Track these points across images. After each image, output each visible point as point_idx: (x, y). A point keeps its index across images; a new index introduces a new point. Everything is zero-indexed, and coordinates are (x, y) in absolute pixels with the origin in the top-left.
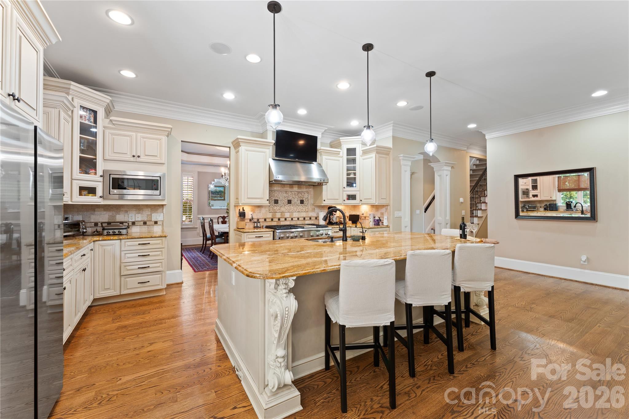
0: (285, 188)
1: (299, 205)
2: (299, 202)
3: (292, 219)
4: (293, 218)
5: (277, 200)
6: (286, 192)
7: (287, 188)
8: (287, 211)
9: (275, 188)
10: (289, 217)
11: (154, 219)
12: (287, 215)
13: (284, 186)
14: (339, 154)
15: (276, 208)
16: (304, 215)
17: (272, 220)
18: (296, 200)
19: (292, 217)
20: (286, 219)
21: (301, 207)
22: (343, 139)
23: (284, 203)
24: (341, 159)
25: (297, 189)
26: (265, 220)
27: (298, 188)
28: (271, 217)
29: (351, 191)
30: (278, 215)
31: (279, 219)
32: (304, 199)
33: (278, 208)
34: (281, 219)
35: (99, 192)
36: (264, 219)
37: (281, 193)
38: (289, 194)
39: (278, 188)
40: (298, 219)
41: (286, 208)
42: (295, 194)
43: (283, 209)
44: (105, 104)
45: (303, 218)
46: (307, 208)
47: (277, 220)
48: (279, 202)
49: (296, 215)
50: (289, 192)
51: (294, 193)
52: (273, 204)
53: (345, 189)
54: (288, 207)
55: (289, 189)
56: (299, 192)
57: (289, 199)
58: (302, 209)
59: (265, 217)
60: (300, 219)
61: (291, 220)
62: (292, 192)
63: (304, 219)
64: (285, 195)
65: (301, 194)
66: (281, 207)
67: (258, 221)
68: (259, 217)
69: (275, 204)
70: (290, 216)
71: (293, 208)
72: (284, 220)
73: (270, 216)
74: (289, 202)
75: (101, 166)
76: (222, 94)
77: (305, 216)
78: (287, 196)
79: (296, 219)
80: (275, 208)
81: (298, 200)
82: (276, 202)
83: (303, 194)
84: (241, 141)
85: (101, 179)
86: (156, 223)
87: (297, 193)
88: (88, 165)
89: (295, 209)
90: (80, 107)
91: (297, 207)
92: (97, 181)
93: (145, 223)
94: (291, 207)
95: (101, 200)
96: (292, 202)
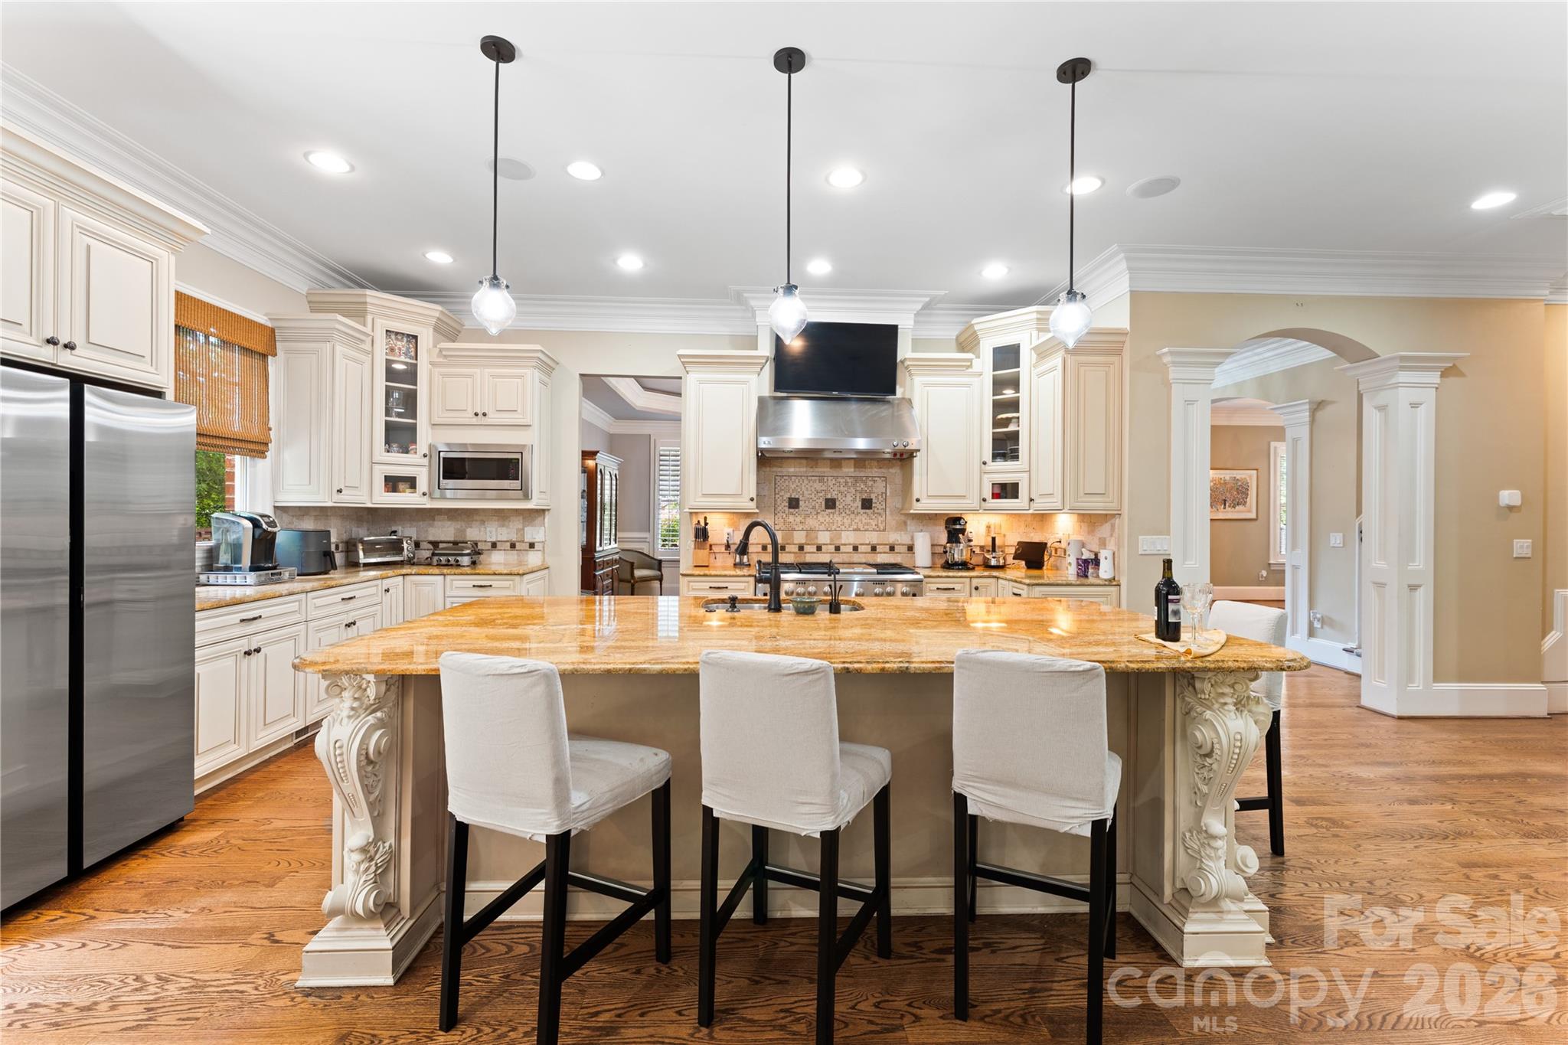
0: (817, 470)
1: (858, 513)
2: (859, 504)
3: (837, 549)
4: (841, 547)
5: (797, 500)
6: (821, 479)
7: (825, 470)
8: (821, 528)
9: (792, 470)
10: (828, 542)
11: (528, 539)
12: (824, 538)
13: (817, 464)
14: (970, 366)
15: (794, 518)
16: (873, 538)
18: (850, 499)
19: (837, 542)
20: (819, 548)
21: (863, 518)
22: (981, 323)
23: (814, 508)
24: (975, 380)
25: (852, 470)
26: (764, 548)
27: (855, 467)
29: (1005, 471)
30: (799, 537)
31: (801, 548)
32: (873, 496)
33: (798, 519)
34: (807, 548)
35: (422, 484)
36: (760, 546)
37: (806, 482)
38: (830, 483)
39: (797, 469)
40: (855, 548)
41: (822, 520)
42: (847, 483)
43: (811, 522)
44: (433, 321)
45: (868, 549)
46: (880, 519)
47: (797, 550)
48: (801, 503)
49: (848, 538)
50: (830, 478)
51: (842, 481)
52: (786, 509)
53: (987, 468)
54: (826, 517)
55: (828, 469)
56: (857, 479)
57: (829, 497)
58: (868, 524)
60: (861, 549)
61: (833, 550)
62: (837, 477)
63: (874, 549)
64: (818, 486)
65: (865, 483)
66: (808, 516)
69: (791, 510)
70: (831, 539)
71: (839, 519)
72: (815, 550)
74: (831, 504)
75: (425, 437)
76: (614, 261)
77: (875, 542)
78: (824, 488)
79: (850, 549)
80: (791, 519)
81: (854, 500)
82: (794, 503)
83: (870, 483)
84: (687, 362)
85: (425, 461)
86: (532, 545)
87: (852, 480)
88: (400, 436)
89: (847, 522)
90: (415, 337)
91: (853, 516)
92: (416, 464)
93: (513, 546)
94: (835, 518)
95: (425, 499)
96: (837, 503)
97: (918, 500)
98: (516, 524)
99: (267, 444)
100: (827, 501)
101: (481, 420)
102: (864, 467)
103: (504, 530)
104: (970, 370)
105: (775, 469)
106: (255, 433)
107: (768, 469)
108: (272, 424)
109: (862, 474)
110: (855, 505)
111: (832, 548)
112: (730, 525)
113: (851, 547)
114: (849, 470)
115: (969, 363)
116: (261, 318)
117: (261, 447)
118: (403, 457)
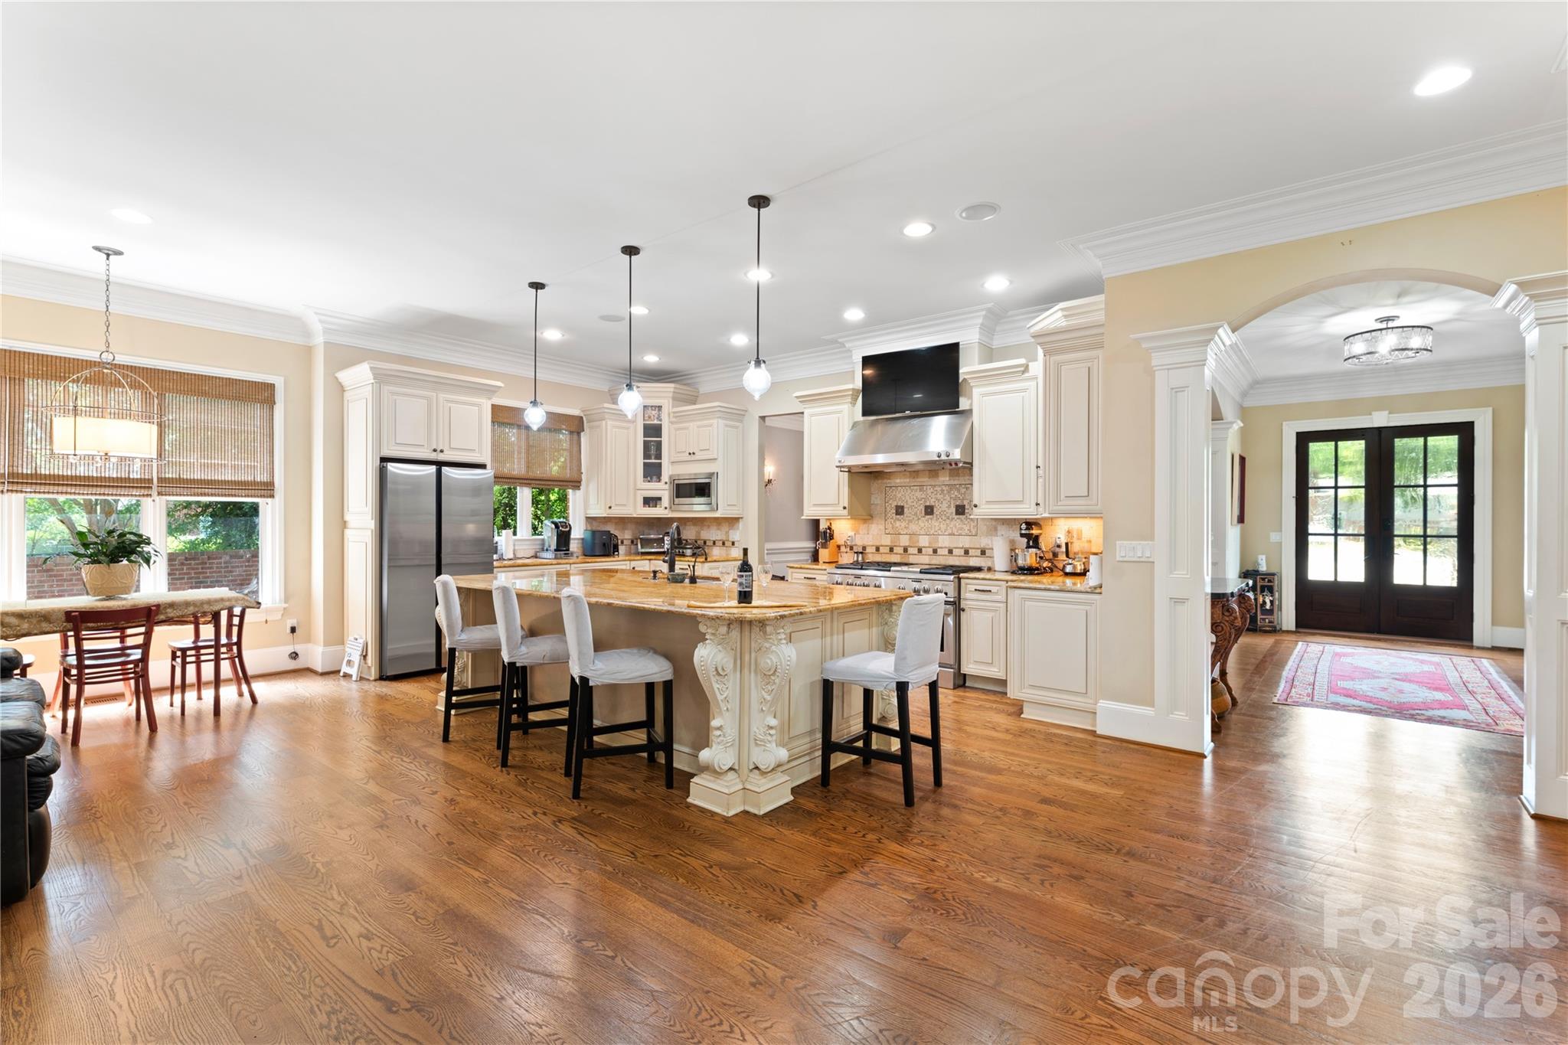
0: (918, 481)
1: (953, 519)
2: (953, 510)
3: (935, 551)
4: (938, 549)
5: (902, 507)
6: (921, 487)
7: (924, 480)
8: (922, 532)
9: (898, 481)
10: (927, 545)
12: (924, 541)
13: (919, 476)
14: (1026, 371)
15: (900, 524)
16: (966, 542)
17: (891, 550)
18: (945, 506)
19: (935, 546)
20: (920, 551)
21: (957, 523)
23: (916, 514)
25: (947, 479)
26: (878, 549)
27: (950, 476)
28: (889, 543)
30: (904, 541)
31: (906, 550)
32: (964, 503)
33: (903, 524)
34: (910, 551)
35: (665, 502)
36: (874, 547)
37: (909, 491)
38: (929, 492)
39: (902, 482)
40: (950, 552)
41: (922, 525)
42: (942, 491)
43: (914, 527)
45: (962, 552)
46: (972, 524)
47: (902, 552)
48: (905, 510)
49: (944, 542)
50: (928, 487)
51: (939, 489)
52: (894, 515)
54: (925, 523)
55: (927, 479)
56: (951, 487)
57: (928, 504)
58: (961, 529)
59: (878, 544)
60: (955, 552)
61: (931, 553)
62: (935, 486)
63: (967, 552)
64: (918, 494)
65: (959, 491)
66: (910, 521)
67: (863, 552)
68: (866, 543)
69: (898, 517)
70: (930, 543)
71: (937, 524)
72: (917, 552)
73: (887, 541)
74: (929, 510)
75: (667, 471)
76: (729, 340)
77: (967, 546)
78: (923, 496)
79: (946, 552)
80: (898, 524)
81: (949, 507)
82: (900, 511)
83: (963, 490)
84: (806, 400)
85: (667, 486)
86: (733, 543)
87: (947, 488)
88: (652, 471)
89: (943, 527)
90: (645, 407)
91: (948, 521)
92: (661, 489)
93: (724, 544)
94: (933, 523)
95: (667, 511)
96: (935, 510)
97: (976, 506)
98: (725, 527)
99: (580, 482)
100: (927, 507)
101: (693, 457)
102: (958, 475)
103: (719, 532)
104: (1026, 374)
105: (885, 481)
106: (575, 477)
107: (880, 481)
108: (583, 470)
109: (956, 482)
110: (950, 511)
111: (930, 551)
112: (853, 530)
113: (947, 550)
114: (944, 478)
115: (1022, 369)
116: (576, 412)
117: (576, 484)
118: (654, 485)
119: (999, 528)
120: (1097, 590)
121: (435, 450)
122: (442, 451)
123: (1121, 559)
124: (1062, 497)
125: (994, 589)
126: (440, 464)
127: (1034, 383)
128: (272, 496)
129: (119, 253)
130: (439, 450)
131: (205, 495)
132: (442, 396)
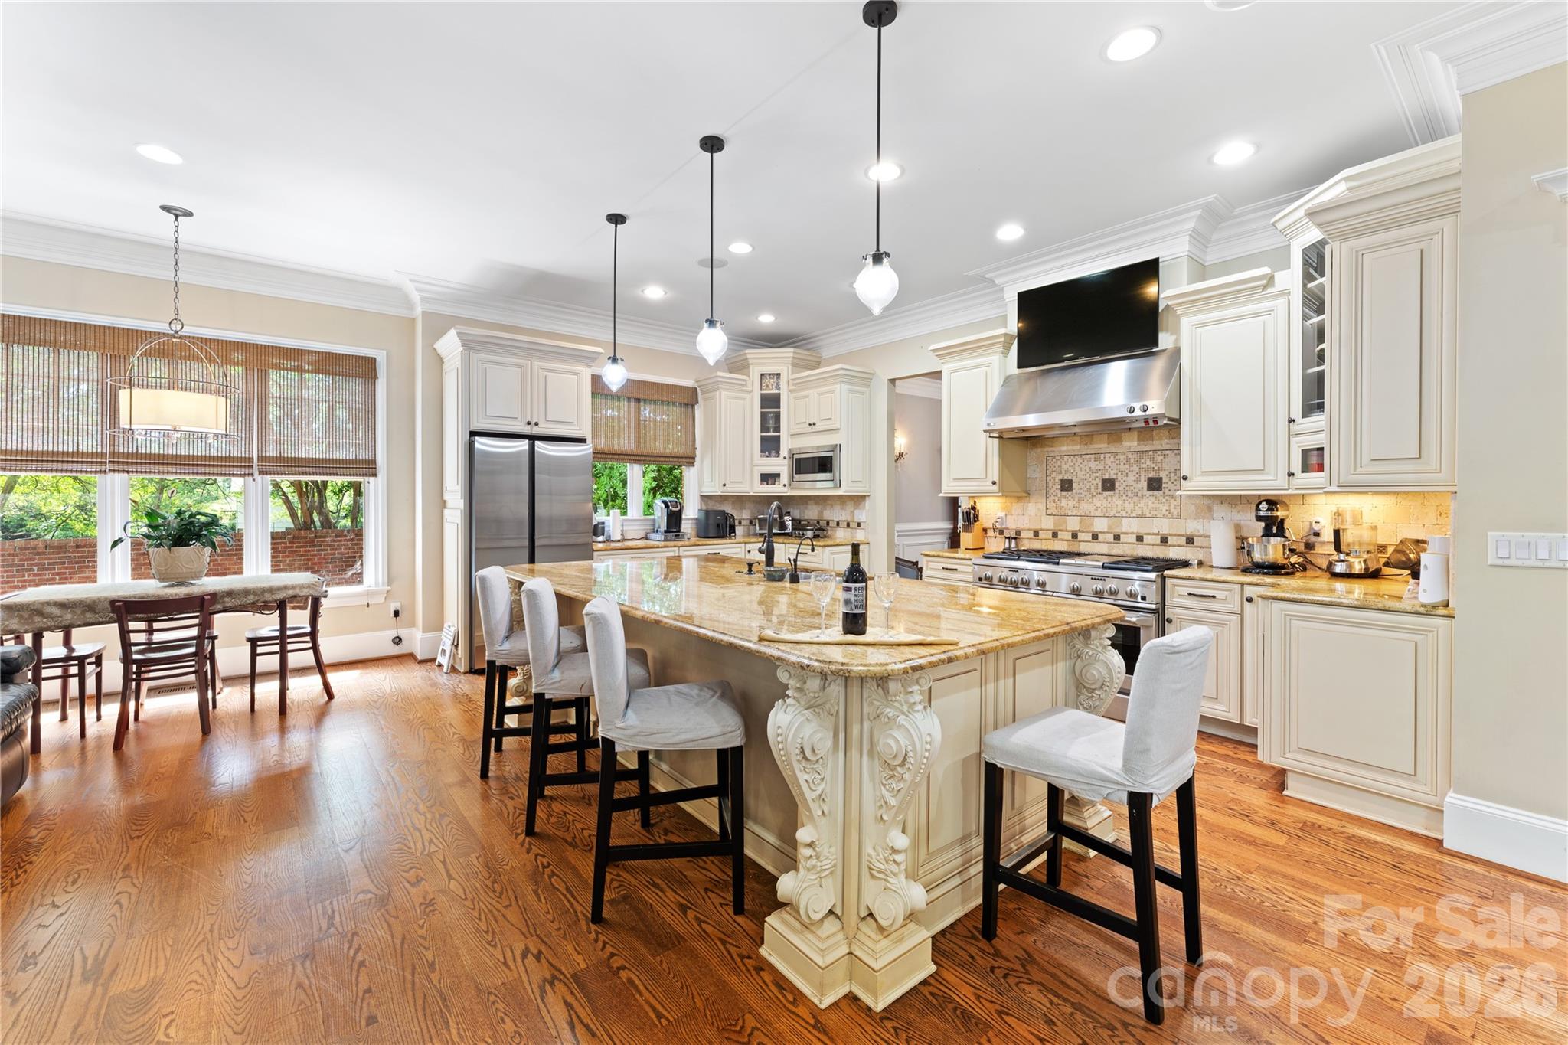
0: (1092, 446)
1: (1143, 496)
2: (1145, 484)
3: (1117, 538)
4: (1122, 536)
5: (1070, 482)
6: (1097, 455)
7: (1101, 445)
8: (1099, 513)
9: (1064, 448)
10: (1106, 530)
11: (856, 519)
12: (1100, 525)
13: (1092, 440)
14: (1272, 285)
15: (1067, 502)
16: (1164, 527)
17: (1055, 535)
18: (1132, 479)
19: (1117, 531)
20: (1095, 537)
21: (1151, 502)
22: (1281, 219)
23: (1089, 490)
24: (1279, 304)
25: (1136, 444)
26: (1036, 534)
27: (1139, 440)
28: (1052, 527)
29: (1314, 430)
30: (1073, 524)
31: (1075, 536)
32: (1163, 474)
33: (1072, 503)
34: (1081, 536)
35: (784, 478)
36: (1032, 532)
37: (1080, 461)
38: (1108, 461)
39: (1070, 448)
40: (1140, 539)
41: (1098, 504)
42: (1128, 459)
43: (1086, 507)
44: (787, 361)
45: (1158, 540)
46: (1173, 503)
47: (1070, 538)
48: (1075, 485)
49: (1130, 526)
50: (1108, 455)
51: (1123, 457)
52: (1059, 492)
53: (1294, 427)
54: (1103, 501)
55: (1106, 445)
56: (1141, 454)
57: (1107, 477)
58: (1156, 509)
59: (1037, 527)
60: (1147, 539)
61: (1112, 540)
62: (1117, 453)
63: (1164, 540)
64: (1093, 465)
65: (1152, 459)
66: (1081, 499)
67: (1017, 536)
68: (1020, 526)
69: (1064, 493)
70: (1109, 527)
71: (1119, 503)
72: (1090, 538)
73: (1049, 523)
74: (1109, 485)
75: (785, 444)
77: (1165, 531)
78: (1101, 467)
79: (1133, 539)
80: (1064, 502)
81: (1138, 480)
82: (1066, 486)
83: (1159, 459)
84: (943, 353)
85: (786, 462)
86: (859, 525)
87: (1135, 455)
88: (770, 445)
89: (1129, 506)
90: (762, 375)
91: (1136, 499)
92: (780, 465)
93: (848, 525)
94: (1114, 502)
95: (785, 489)
96: (1117, 484)
97: (1185, 478)
98: (850, 507)
99: (694, 458)
100: (1104, 481)
101: (813, 429)
102: (1152, 438)
103: (843, 512)
104: (1270, 290)
105: (1046, 449)
106: (689, 453)
107: (1039, 450)
108: (698, 445)
109: (1148, 448)
110: (1140, 486)
111: (1110, 538)
112: (1003, 509)
113: (1135, 536)
114: (1131, 443)
115: (1264, 282)
116: (689, 383)
117: (690, 460)
118: (772, 460)
119: (1215, 507)
120: (1440, 609)
121: (529, 423)
122: (536, 424)
123: (1500, 562)
124: (1365, 459)
125: (1219, 594)
126: (532, 438)
127: (1281, 303)
128: (375, 475)
129: (189, 214)
130: (533, 423)
131: (306, 473)
132: (537, 364)
